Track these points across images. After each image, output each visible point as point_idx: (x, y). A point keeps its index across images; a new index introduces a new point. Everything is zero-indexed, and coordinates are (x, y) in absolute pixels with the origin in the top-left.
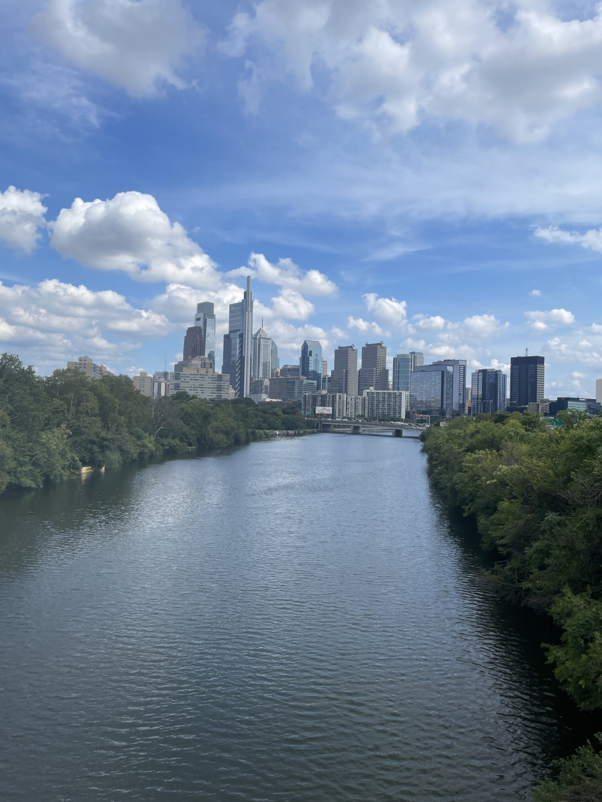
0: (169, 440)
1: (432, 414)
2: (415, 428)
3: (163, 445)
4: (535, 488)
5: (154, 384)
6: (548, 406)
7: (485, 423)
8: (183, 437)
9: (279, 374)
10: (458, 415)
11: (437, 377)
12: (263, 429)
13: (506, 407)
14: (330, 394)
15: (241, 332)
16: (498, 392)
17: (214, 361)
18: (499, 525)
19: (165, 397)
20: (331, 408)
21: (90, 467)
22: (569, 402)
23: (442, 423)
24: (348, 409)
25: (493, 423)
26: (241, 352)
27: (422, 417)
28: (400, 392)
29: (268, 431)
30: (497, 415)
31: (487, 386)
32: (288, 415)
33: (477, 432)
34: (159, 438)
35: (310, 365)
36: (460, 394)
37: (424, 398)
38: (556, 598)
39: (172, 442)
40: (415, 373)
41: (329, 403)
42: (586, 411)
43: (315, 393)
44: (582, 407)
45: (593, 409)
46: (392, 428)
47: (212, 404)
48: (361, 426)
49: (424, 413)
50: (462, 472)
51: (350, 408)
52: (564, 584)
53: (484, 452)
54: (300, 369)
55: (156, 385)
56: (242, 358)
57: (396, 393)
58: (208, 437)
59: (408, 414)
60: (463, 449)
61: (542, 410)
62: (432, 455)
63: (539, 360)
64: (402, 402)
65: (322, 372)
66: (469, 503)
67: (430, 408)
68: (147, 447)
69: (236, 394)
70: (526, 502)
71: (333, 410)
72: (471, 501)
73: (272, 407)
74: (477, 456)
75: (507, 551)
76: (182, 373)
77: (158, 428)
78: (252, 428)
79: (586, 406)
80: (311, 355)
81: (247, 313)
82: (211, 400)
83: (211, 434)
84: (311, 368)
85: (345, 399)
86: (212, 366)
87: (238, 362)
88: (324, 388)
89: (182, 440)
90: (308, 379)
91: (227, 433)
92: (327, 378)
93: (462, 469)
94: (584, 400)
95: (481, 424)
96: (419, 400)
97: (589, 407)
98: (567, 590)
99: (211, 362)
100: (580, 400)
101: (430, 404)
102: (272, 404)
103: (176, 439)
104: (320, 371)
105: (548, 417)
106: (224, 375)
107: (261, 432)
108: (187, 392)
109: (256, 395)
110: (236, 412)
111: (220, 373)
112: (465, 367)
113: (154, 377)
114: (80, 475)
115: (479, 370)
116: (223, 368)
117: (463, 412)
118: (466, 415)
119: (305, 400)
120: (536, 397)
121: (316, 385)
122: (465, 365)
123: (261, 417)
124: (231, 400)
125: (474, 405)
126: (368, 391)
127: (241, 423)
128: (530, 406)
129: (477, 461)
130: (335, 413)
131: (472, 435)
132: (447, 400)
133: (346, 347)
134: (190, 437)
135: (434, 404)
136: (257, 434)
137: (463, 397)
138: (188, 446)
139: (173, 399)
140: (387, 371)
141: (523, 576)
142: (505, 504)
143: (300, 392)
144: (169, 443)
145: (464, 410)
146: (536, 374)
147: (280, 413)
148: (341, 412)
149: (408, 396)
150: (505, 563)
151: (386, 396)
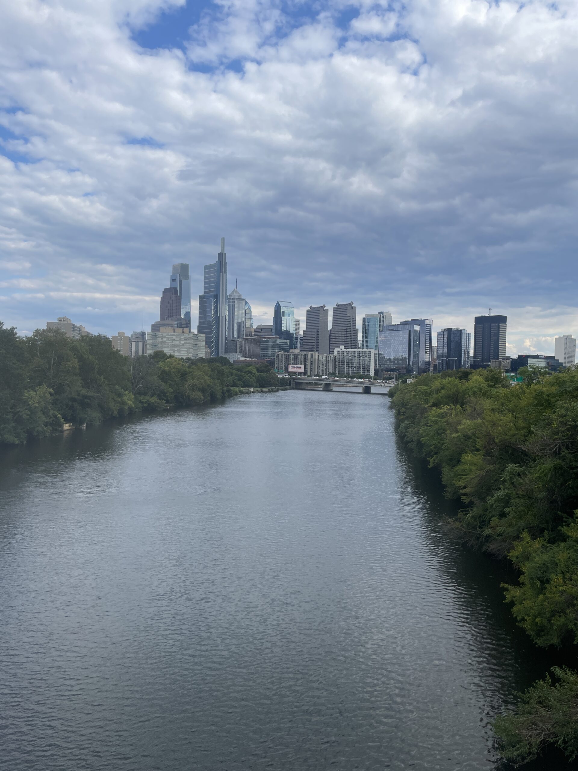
0: (147, 398)
1: (400, 372)
2: (383, 385)
3: (141, 402)
4: (497, 441)
5: (131, 344)
6: (510, 363)
7: (450, 379)
8: (162, 395)
9: (253, 333)
10: (424, 372)
11: (405, 336)
12: (238, 387)
13: (469, 364)
14: (302, 353)
15: (215, 293)
16: (463, 350)
17: (189, 321)
18: (463, 475)
19: (143, 356)
20: (303, 367)
21: (72, 424)
22: (529, 359)
23: (409, 380)
24: (320, 367)
25: (457, 379)
26: (216, 312)
27: (390, 375)
28: (369, 350)
29: (244, 389)
30: (461, 372)
31: (452, 344)
32: (262, 374)
33: (443, 388)
34: (137, 395)
35: (283, 325)
36: (426, 353)
37: (392, 356)
38: (515, 543)
39: (150, 400)
40: (383, 332)
41: (301, 362)
42: (545, 367)
43: (288, 352)
44: (542, 364)
45: (552, 365)
46: (361, 385)
47: (189, 363)
48: (332, 383)
49: (392, 370)
50: (427, 426)
51: (321, 366)
52: (523, 530)
53: (448, 407)
54: (274, 329)
55: (134, 344)
56: (217, 318)
57: (365, 352)
58: (185, 394)
59: (376, 372)
60: (429, 405)
61: (504, 367)
62: (399, 410)
63: (502, 319)
64: (371, 360)
65: (295, 332)
66: (435, 456)
67: (397, 366)
68: (127, 404)
69: (212, 353)
70: (487, 454)
71: (305, 368)
72: (436, 453)
73: (247, 366)
74: (442, 410)
75: (469, 500)
76: (158, 333)
77: (136, 386)
78: (228, 386)
79: (545, 363)
80: (283, 315)
81: (221, 274)
82: (187, 359)
83: (188, 391)
84: (284, 328)
85: (317, 358)
86: (187, 324)
87: (213, 322)
88: (296, 347)
89: (160, 397)
90: (280, 338)
91: (203, 391)
92: (299, 337)
93: (428, 423)
94: (543, 357)
95: (447, 380)
96: (388, 358)
97: (548, 363)
98: (526, 535)
99: (187, 322)
100: (540, 357)
101: (398, 362)
102: (246, 363)
103: (154, 397)
104: (292, 330)
105: (509, 374)
106: (199, 334)
107: (237, 389)
108: (163, 352)
109: (231, 354)
110: (212, 370)
111: (196, 332)
112: (431, 326)
113: (131, 336)
114: (62, 431)
115: (445, 329)
116: (199, 328)
117: (429, 370)
118: (431, 372)
119: (279, 359)
120: (498, 354)
121: (289, 344)
122: (431, 324)
123: (236, 375)
124: (207, 359)
125: (439, 363)
126: (339, 349)
127: (217, 381)
128: (492, 364)
129: (442, 416)
130: (307, 371)
131: (438, 391)
132: (413, 358)
133: (317, 308)
134: (168, 394)
135: (401, 362)
136: (232, 391)
137: (429, 355)
138: (166, 403)
139: (151, 358)
140: (357, 330)
141: (484, 523)
142: (467, 457)
143: (273, 351)
144: (148, 400)
145: (429, 367)
146: (499, 332)
147: (255, 371)
148: (313, 371)
149: (376, 354)
150: (468, 511)
151: (356, 354)
